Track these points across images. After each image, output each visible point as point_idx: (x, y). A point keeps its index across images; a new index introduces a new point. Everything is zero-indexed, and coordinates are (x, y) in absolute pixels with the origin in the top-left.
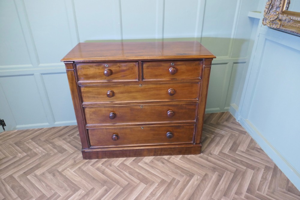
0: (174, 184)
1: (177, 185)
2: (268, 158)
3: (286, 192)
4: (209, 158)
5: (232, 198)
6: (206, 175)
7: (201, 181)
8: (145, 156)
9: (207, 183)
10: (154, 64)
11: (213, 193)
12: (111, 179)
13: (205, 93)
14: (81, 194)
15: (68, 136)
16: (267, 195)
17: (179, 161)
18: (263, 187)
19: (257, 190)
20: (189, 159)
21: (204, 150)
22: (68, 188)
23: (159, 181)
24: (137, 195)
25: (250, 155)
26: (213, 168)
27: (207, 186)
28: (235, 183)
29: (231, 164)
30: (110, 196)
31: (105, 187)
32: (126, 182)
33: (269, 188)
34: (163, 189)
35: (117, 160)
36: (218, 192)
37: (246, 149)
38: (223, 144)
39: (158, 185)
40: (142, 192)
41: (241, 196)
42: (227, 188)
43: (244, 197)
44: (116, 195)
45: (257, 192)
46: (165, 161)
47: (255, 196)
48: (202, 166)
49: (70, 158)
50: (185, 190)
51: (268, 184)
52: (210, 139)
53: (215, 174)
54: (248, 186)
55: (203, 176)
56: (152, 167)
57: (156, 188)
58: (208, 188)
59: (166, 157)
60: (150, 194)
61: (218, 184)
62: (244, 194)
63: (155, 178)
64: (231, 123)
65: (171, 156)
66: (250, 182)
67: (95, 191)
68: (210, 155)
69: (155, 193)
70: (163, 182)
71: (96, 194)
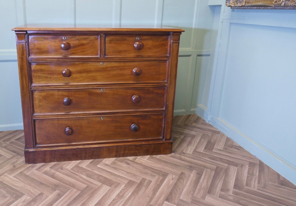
0: (145, 184)
1: (149, 185)
2: (250, 154)
3: (280, 185)
4: (183, 157)
5: (219, 195)
6: (182, 173)
7: (177, 180)
8: (105, 158)
9: (185, 181)
10: (118, 37)
11: (195, 192)
12: (64, 183)
13: (174, 74)
14: (26, 200)
15: (3, 141)
16: (257, 189)
17: (146, 161)
18: (251, 182)
19: (246, 186)
20: (159, 159)
21: (175, 150)
22: (7, 195)
23: (126, 182)
24: (100, 198)
25: (230, 153)
26: (189, 166)
27: (185, 185)
28: (218, 180)
29: (209, 162)
30: (64, 200)
31: (57, 192)
32: (84, 184)
33: (259, 183)
34: (132, 191)
35: (70, 163)
36: (200, 190)
37: (224, 148)
38: (196, 144)
39: (125, 186)
40: (106, 195)
41: (228, 193)
42: (210, 186)
43: (233, 193)
44: (72, 199)
45: (246, 187)
46: (129, 162)
47: (245, 192)
48: (175, 165)
49: (8, 163)
50: (160, 190)
51: (257, 179)
52: (180, 140)
53: (193, 172)
54: (234, 182)
55: (179, 175)
56: (115, 168)
57: (123, 189)
58: (188, 186)
59: (131, 158)
60: (117, 196)
61: (199, 182)
62: (232, 190)
63: (120, 179)
64: (201, 124)
65: (136, 157)
66: (236, 179)
67: (44, 196)
68: (182, 154)
69: (123, 195)
70: (130, 183)
71: (47, 200)
